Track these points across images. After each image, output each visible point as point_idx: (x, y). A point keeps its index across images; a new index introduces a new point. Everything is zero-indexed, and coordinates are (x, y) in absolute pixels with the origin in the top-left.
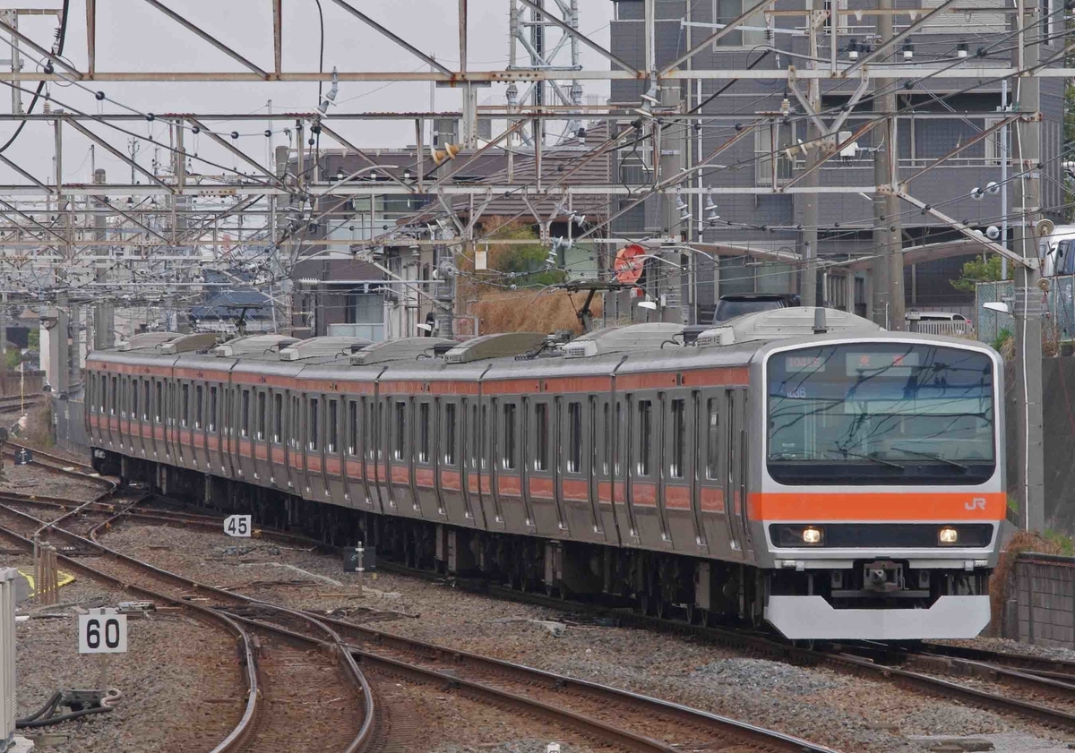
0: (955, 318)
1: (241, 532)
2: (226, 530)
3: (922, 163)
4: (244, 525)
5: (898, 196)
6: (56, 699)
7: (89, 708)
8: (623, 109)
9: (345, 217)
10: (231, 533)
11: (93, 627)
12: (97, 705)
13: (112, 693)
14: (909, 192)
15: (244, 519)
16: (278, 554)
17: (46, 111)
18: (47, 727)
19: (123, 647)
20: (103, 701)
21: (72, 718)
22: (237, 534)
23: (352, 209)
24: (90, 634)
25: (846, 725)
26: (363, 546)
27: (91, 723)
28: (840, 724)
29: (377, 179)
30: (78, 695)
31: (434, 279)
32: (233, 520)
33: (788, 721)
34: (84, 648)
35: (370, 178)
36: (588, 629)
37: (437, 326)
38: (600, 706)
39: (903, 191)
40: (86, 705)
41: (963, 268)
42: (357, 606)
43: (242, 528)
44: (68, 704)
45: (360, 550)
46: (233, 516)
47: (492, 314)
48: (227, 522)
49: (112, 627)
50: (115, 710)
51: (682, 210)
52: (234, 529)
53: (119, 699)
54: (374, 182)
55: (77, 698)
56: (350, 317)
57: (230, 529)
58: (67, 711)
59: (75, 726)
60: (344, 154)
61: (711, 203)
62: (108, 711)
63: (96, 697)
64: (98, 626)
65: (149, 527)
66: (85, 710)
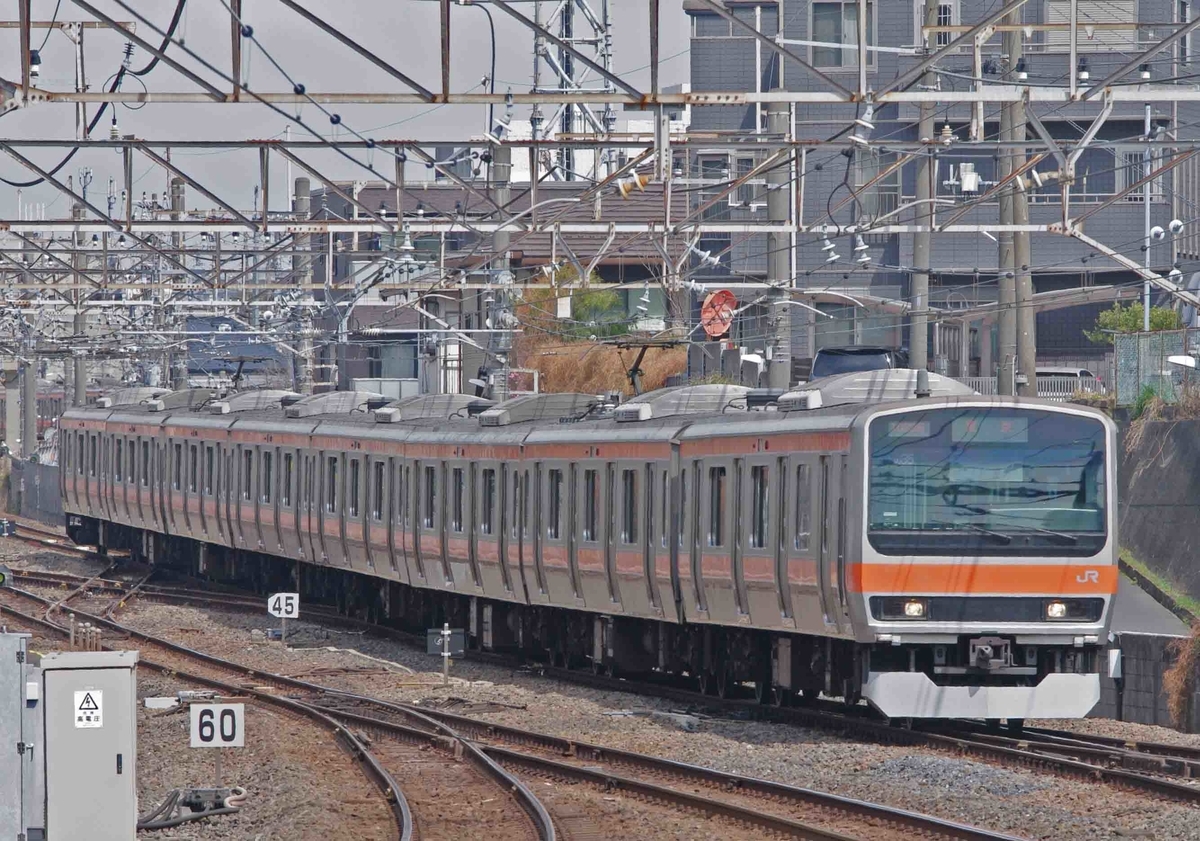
0: (1082, 373)
1: (287, 612)
2: (270, 610)
3: (1044, 199)
4: (291, 604)
5: (1072, 236)
6: (172, 800)
7: (211, 809)
8: (725, 137)
9: (370, 258)
10: (276, 614)
11: (206, 718)
12: (220, 805)
13: (235, 792)
14: (1085, 232)
15: (292, 598)
16: (328, 637)
17: (113, 137)
18: (165, 830)
19: (239, 741)
20: (227, 801)
21: (194, 821)
22: (283, 615)
23: (378, 249)
24: (202, 725)
25: (1094, 831)
26: (450, 628)
27: (215, 825)
28: (1087, 830)
29: (425, 215)
30: (199, 794)
31: (488, 328)
32: (279, 598)
33: (1023, 826)
34: (195, 741)
35: (417, 215)
36: (724, 723)
37: (492, 382)
38: (793, 809)
39: (1077, 230)
40: (208, 805)
41: (1098, 318)
42: (446, 697)
43: (289, 608)
44: (186, 804)
45: (447, 632)
46: (277, 595)
47: (552, 368)
48: (271, 601)
49: (228, 719)
50: (241, 811)
51: (829, 250)
52: (279, 609)
53: (244, 799)
54: (421, 219)
55: (198, 797)
56: (375, 371)
57: (274, 609)
58: (187, 812)
59: (198, 829)
60: (426, 187)
61: (862, 243)
62: (236, 812)
63: (219, 797)
64: (212, 717)
65: (170, 607)
66: (206, 812)
